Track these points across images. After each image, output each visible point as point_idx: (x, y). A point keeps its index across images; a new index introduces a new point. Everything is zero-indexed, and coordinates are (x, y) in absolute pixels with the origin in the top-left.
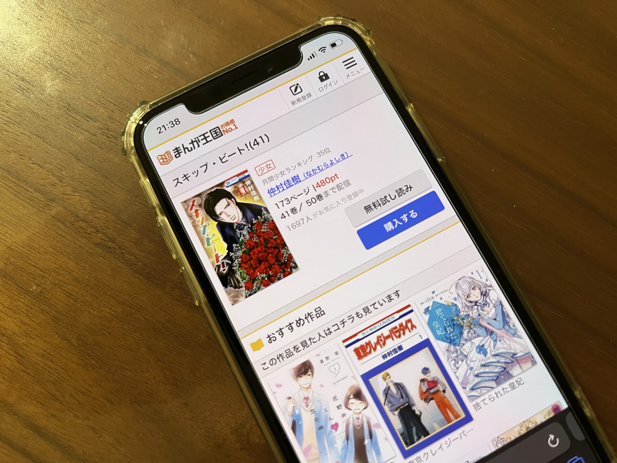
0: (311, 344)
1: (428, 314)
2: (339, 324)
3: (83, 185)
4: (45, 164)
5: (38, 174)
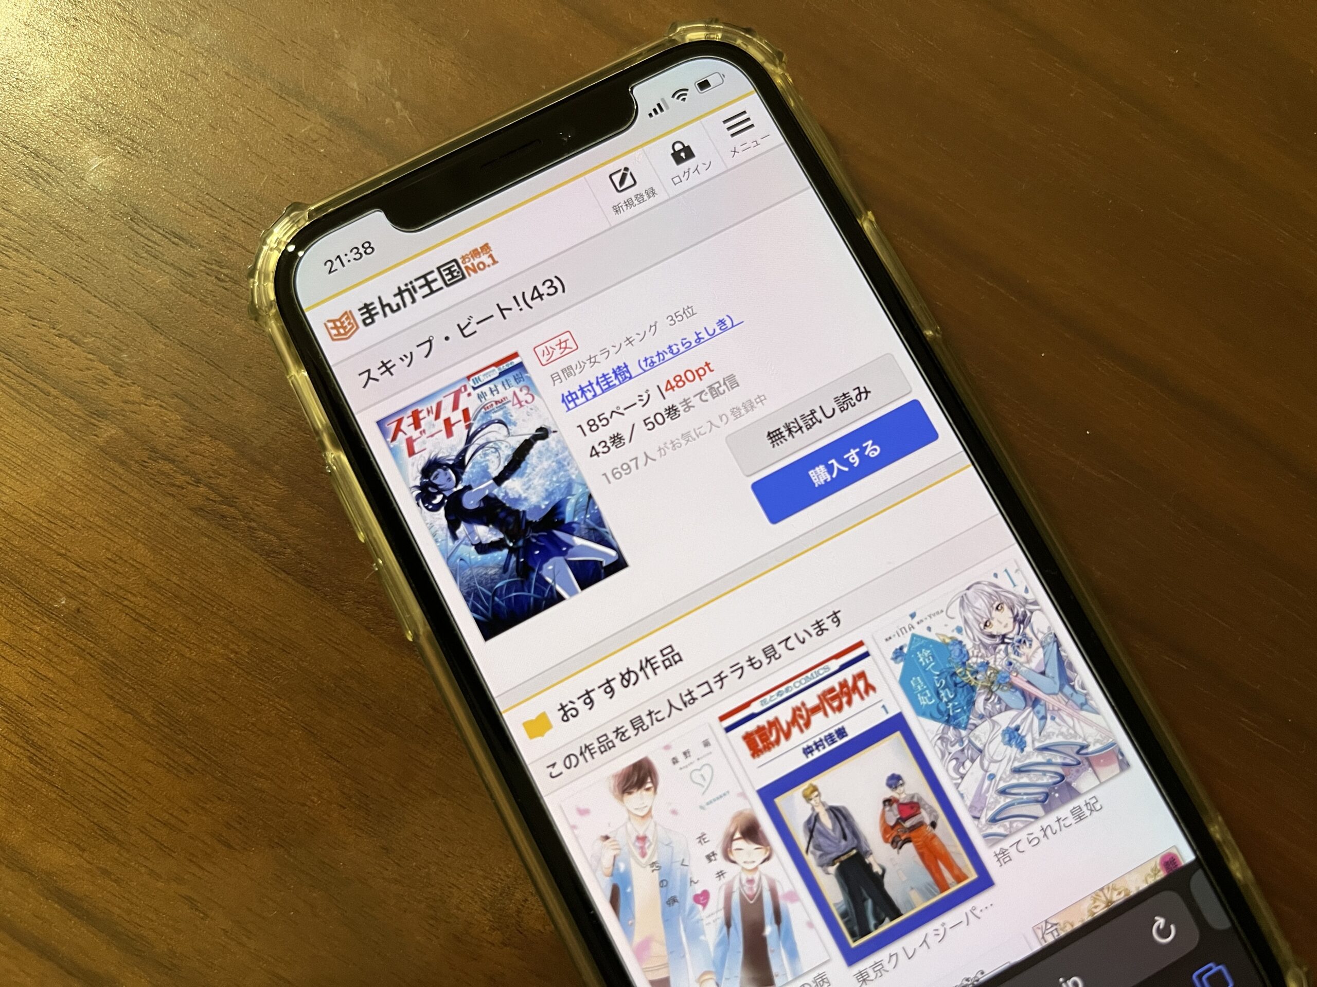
0: (652, 724)
1: (901, 661)
2: (711, 682)
3: (166, 383)
4: (85, 336)
5: (70, 359)
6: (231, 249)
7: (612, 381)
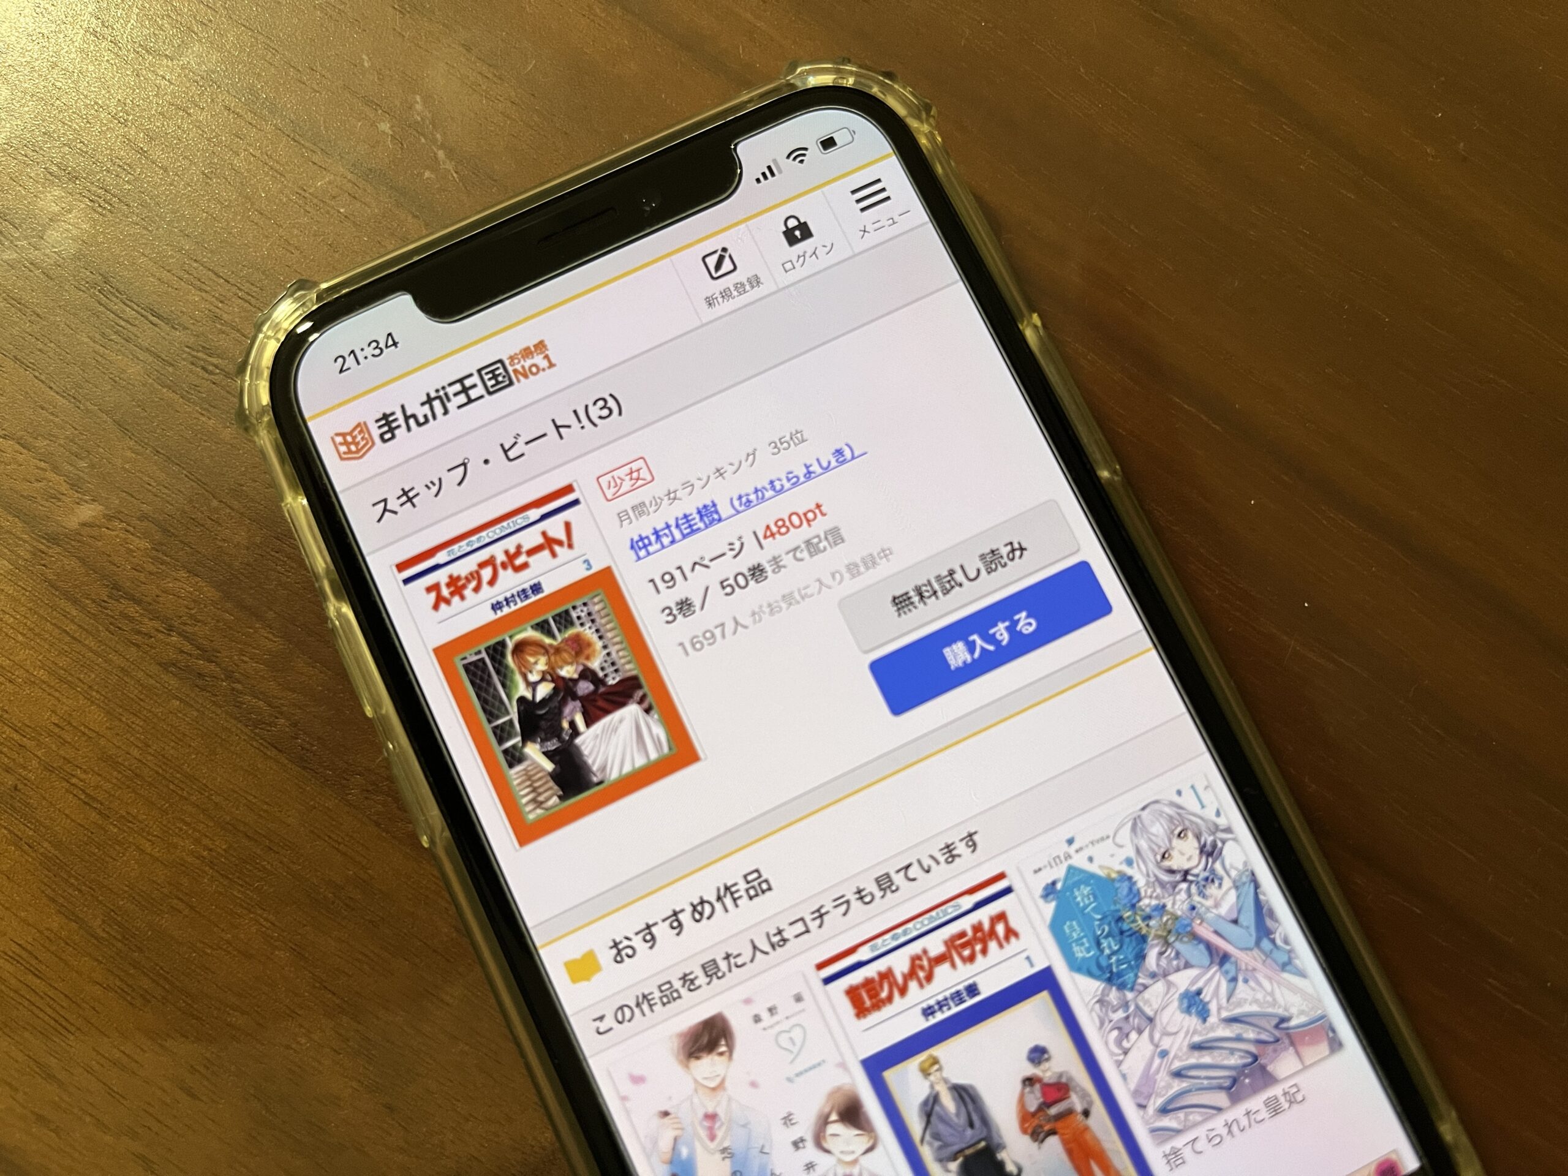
0: (730, 971)
1: (1052, 900)
2: (808, 918)
3: (135, 502)
4: (36, 439)
5: (15, 467)
6: (223, 333)
7: (695, 524)
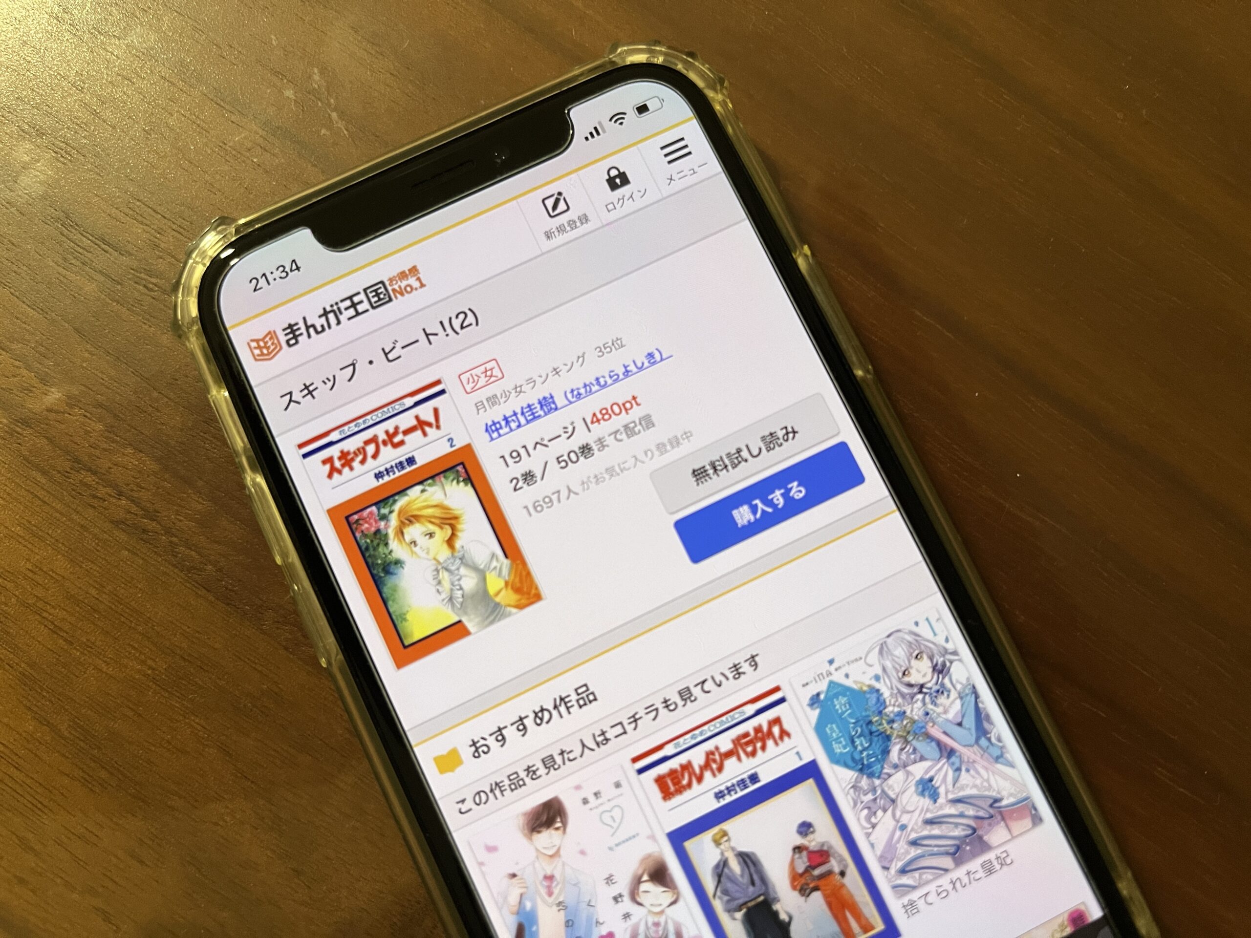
0: (564, 764)
1: (817, 708)
2: (625, 723)
3: (92, 393)
4: (12, 343)
7: (537, 412)
